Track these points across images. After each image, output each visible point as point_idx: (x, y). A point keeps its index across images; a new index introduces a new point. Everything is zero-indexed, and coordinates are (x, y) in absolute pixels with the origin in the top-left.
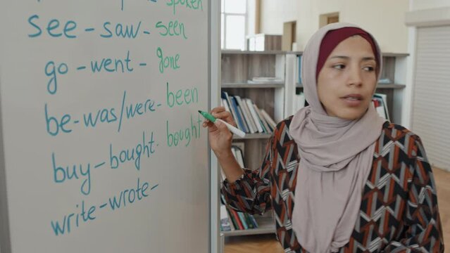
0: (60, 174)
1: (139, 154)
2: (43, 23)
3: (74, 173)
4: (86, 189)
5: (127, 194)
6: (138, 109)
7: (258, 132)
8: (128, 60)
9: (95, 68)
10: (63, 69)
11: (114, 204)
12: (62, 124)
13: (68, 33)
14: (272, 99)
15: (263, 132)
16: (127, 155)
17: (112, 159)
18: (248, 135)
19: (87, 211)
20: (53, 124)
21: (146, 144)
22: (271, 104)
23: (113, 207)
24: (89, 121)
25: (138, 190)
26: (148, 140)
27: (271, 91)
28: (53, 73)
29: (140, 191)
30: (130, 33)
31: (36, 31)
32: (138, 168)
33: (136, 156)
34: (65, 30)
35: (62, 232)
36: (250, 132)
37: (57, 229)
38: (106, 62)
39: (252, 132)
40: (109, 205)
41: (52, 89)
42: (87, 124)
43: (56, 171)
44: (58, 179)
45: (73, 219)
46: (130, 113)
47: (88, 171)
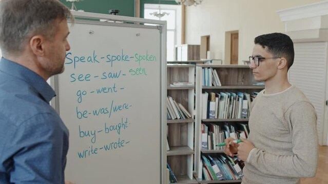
0: (82, 134)
1: (120, 128)
2: (76, 76)
3: (88, 134)
4: (93, 141)
5: (113, 144)
6: (119, 108)
7: (177, 118)
8: (114, 88)
9: (99, 91)
10: (84, 93)
11: (106, 148)
12: (83, 115)
13: (87, 79)
14: (187, 96)
15: (181, 118)
16: (113, 128)
17: (106, 129)
18: (170, 120)
19: (93, 150)
20: (79, 114)
21: (124, 123)
22: (186, 100)
23: (106, 150)
24: (95, 113)
25: (119, 143)
26: (124, 121)
27: (186, 91)
28: (80, 95)
29: (120, 144)
30: (116, 76)
31: (74, 80)
32: (119, 134)
33: (118, 128)
34: (86, 78)
35: (83, 157)
36: (171, 119)
37: (80, 156)
38: (104, 89)
39: (173, 119)
40: (104, 148)
41: (80, 101)
42: (94, 115)
43: (80, 132)
44: (81, 136)
45: (87, 153)
46: (115, 110)
47: (95, 134)
